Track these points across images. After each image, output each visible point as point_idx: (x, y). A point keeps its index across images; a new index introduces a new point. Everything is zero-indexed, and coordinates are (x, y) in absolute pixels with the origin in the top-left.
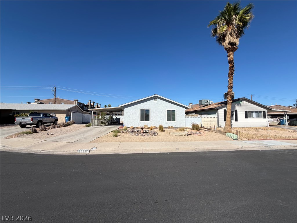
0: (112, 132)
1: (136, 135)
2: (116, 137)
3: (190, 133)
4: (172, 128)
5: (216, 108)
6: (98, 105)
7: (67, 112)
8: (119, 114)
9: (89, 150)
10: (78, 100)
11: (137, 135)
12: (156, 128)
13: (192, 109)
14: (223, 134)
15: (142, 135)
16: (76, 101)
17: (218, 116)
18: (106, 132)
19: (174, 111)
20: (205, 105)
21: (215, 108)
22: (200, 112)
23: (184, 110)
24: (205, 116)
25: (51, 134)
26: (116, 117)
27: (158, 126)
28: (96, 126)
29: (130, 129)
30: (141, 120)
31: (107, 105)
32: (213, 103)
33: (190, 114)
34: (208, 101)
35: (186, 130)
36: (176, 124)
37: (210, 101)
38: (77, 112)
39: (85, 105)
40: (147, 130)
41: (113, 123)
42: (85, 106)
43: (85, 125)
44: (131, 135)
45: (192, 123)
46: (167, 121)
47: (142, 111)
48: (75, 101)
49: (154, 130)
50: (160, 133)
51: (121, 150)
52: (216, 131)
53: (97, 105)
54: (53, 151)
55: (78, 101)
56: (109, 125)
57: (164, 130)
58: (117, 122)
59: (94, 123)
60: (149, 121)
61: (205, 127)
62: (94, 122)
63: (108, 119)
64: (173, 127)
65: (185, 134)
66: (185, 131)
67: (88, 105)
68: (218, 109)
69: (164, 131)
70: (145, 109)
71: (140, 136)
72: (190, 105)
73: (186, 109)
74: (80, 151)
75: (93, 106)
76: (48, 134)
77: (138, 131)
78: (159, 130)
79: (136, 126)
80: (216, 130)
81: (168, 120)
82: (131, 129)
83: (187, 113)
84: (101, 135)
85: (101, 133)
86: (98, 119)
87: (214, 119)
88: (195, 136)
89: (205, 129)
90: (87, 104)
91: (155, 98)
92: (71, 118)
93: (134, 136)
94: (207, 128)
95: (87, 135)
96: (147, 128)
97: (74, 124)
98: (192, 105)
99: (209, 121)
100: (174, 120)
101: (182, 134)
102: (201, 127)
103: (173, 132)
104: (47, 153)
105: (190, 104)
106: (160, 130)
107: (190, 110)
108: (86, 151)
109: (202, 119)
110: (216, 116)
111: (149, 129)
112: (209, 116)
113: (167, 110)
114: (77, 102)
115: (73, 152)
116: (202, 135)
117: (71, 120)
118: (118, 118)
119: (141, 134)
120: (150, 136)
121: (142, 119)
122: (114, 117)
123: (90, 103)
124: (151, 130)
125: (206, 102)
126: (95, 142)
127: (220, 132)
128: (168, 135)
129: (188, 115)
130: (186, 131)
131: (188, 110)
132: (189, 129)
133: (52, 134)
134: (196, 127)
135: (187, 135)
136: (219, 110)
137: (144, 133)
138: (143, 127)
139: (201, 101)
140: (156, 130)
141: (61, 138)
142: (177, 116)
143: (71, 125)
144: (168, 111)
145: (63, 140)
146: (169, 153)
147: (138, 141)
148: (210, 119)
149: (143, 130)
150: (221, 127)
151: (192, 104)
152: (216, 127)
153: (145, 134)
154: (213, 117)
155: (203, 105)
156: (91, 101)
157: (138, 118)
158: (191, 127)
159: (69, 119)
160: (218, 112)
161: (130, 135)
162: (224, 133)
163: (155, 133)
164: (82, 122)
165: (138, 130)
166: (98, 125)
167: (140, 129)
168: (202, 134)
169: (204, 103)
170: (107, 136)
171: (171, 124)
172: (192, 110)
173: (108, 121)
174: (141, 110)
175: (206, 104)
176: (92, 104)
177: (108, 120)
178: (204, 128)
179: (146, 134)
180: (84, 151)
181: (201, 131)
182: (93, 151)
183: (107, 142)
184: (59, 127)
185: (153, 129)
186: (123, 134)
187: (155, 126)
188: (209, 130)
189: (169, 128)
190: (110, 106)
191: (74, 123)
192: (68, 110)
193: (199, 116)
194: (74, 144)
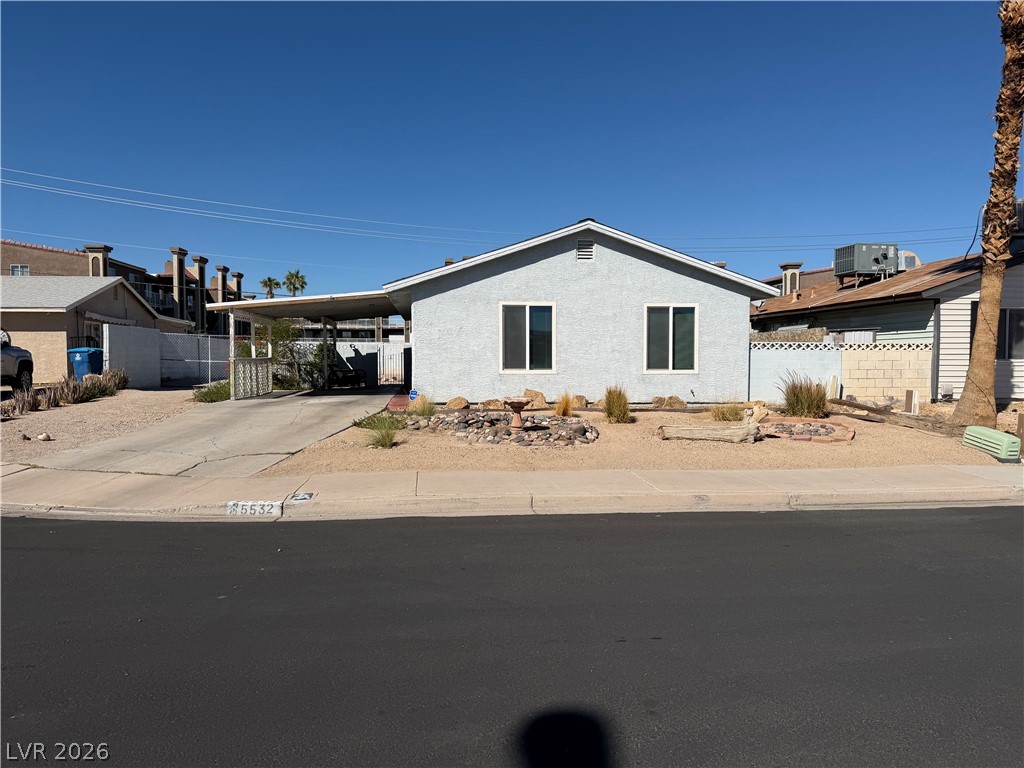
0: (355, 424)
1: (490, 438)
2: (389, 451)
3: (772, 431)
4: (677, 406)
5: (924, 295)
6: (229, 275)
7: (79, 324)
8: (370, 335)
9: (279, 503)
10: (107, 249)
11: (492, 442)
12: (588, 405)
13: (795, 300)
14: (951, 434)
15: (520, 440)
16: (100, 256)
17: (937, 338)
18: (330, 428)
19: (685, 314)
20: (872, 278)
21: (920, 293)
22: (836, 318)
23: (742, 306)
24: (866, 337)
25: (41, 437)
26: (356, 351)
27: (598, 396)
28: (251, 398)
29: (453, 411)
30: (506, 365)
31: (281, 279)
32: (918, 262)
33: (783, 330)
34: (891, 254)
35: (749, 412)
36: (694, 386)
37: (902, 254)
38: (124, 321)
39: (150, 279)
40: (543, 417)
41: (342, 382)
42: (149, 286)
43: (189, 393)
44: (460, 439)
45: (790, 383)
46: (649, 366)
47: (512, 314)
48: (91, 255)
49: (577, 416)
50: (611, 431)
51: (428, 502)
52: (917, 419)
53: (220, 274)
54: (109, 511)
55: (110, 255)
56: (317, 392)
57: (632, 414)
58: (360, 378)
59: (241, 381)
60: (549, 366)
61: (860, 400)
62: (241, 375)
63: (311, 358)
64: (682, 403)
65: (745, 431)
66: (746, 420)
67: (170, 280)
68: (937, 301)
69: (633, 420)
70: (528, 304)
71: (510, 446)
72: (789, 272)
73: (758, 303)
74: (239, 509)
75: (194, 281)
76: (26, 438)
77: (492, 423)
78: (603, 415)
79: (478, 396)
80: (916, 411)
81: (656, 360)
82: (458, 411)
83: (763, 323)
84: (309, 441)
85: (304, 429)
86: (263, 360)
87: (911, 355)
88: (796, 444)
89: (858, 412)
90: (163, 273)
91: (583, 241)
92: (106, 356)
93: (480, 442)
94: (870, 405)
95: (228, 440)
96: (536, 404)
97: (124, 388)
98: (797, 271)
99: (887, 366)
100: (685, 360)
101: (728, 432)
102: (839, 402)
103: (678, 423)
105: (785, 268)
106: (610, 414)
107: (784, 307)
108: (266, 509)
109: (844, 353)
110: (926, 336)
111: (550, 413)
112: (885, 338)
113: (651, 310)
114: (105, 260)
116: (837, 440)
117: (106, 366)
118: (364, 354)
119: (513, 436)
120: (562, 443)
121: (512, 360)
122: (345, 349)
123: (181, 264)
124: (565, 413)
125: (877, 261)
126: (287, 473)
127: (936, 424)
128: (656, 438)
129: (765, 334)
130: (752, 419)
131: (773, 307)
132: (766, 411)
133: (48, 439)
134: (805, 402)
135: (756, 440)
136: (942, 306)
137: (527, 429)
138: (524, 400)
139: (845, 253)
140: (587, 418)
141: (106, 458)
142: (705, 338)
143: (112, 394)
144: (656, 314)
145: (123, 464)
146: (658, 514)
147: (504, 464)
148: (893, 353)
149: (524, 414)
150: (948, 398)
151: (797, 266)
152: (916, 400)
153: (534, 435)
154: (907, 342)
155: (860, 275)
156: (182, 253)
157: (489, 355)
158: (780, 400)
159: (95, 363)
160: (938, 316)
161: (454, 441)
162: (956, 431)
163: (585, 431)
164: (162, 380)
165: (494, 415)
166: (261, 392)
167: (502, 413)
168: (838, 432)
169: (863, 264)
170: (343, 445)
171: (670, 382)
172: (793, 304)
173: (310, 373)
174: (506, 308)
175: (875, 268)
176: (193, 270)
177: (311, 364)
178: (851, 403)
179: (540, 433)
180: (258, 509)
181: (832, 418)
182: (302, 505)
183: (349, 473)
184: (57, 405)
185: (571, 412)
186: (420, 436)
187: (581, 398)
188: (878, 414)
189: (659, 404)
190: (296, 282)
191: (124, 384)
192: (78, 311)
193: (829, 339)
194: (186, 480)
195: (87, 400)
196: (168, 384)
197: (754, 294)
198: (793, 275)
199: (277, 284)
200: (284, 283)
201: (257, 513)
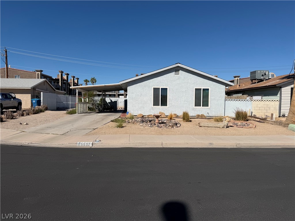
0: (112, 121)
1: (150, 125)
2: (121, 129)
3: (231, 125)
4: (203, 117)
6: (75, 78)
7: (34, 92)
8: (114, 96)
9: (91, 143)
10: (41, 71)
11: (150, 127)
12: (177, 117)
13: (238, 87)
15: (158, 126)
16: (39, 73)
17: (281, 98)
18: (105, 122)
19: (206, 91)
20: (261, 80)
21: (276, 85)
22: (250, 92)
23: (223, 88)
24: (259, 98)
25: (25, 123)
26: (111, 100)
27: (180, 114)
28: (82, 113)
29: (139, 118)
30: (154, 105)
31: (89, 80)
32: (275, 76)
33: (235, 95)
34: (267, 73)
35: (225, 119)
36: (209, 111)
37: (270, 74)
38: (46, 91)
39: (53, 79)
40: (165, 120)
41: (107, 109)
42: (53, 81)
43: (65, 112)
44: (141, 126)
45: (237, 110)
46: (195, 106)
47: (156, 90)
48: (37, 73)
49: (174, 120)
50: (185, 125)
51: (133, 143)
52: (274, 122)
53: (72, 78)
54: (44, 144)
55: (42, 73)
56: (100, 112)
57: (190, 119)
58: (112, 108)
59: (79, 109)
60: (166, 105)
61: (257, 116)
63: (98, 102)
64: (205, 116)
65: (224, 125)
66: (224, 121)
67: (58, 80)
68: (281, 87)
69: (191, 121)
70: (161, 87)
71: (155, 128)
72: (236, 78)
73: (227, 88)
74: (81, 144)
75: (65, 80)
76: (21, 124)
77: (150, 121)
78: (182, 119)
79: (146, 114)
80: (274, 120)
81: (197, 104)
83: (229, 93)
84: (99, 126)
85: (97, 122)
87: (273, 103)
88: (239, 129)
89: (257, 120)
90: (57, 78)
91: (177, 70)
92: (42, 101)
93: (147, 127)
94: (260, 117)
95: (76, 125)
96: (163, 116)
97: (47, 110)
98: (239, 78)
99: (265, 106)
100: (206, 104)
101: (219, 125)
102: (251, 117)
103: (204, 122)
104: (37, 145)
105: (235, 77)
106: (184, 119)
107: (235, 89)
108: (88, 144)
109: (253, 102)
110: (277, 98)
111: (167, 119)
112: (265, 98)
113: (196, 89)
114: (41, 74)
115: (71, 145)
116: (251, 128)
117: (42, 104)
118: (113, 101)
119: (156, 125)
120: (170, 127)
121: (156, 103)
122: (108, 100)
123: (62, 75)
124: (171, 119)
125: (263, 75)
126: (93, 134)
127: (280, 123)
128: (198, 126)
129: (229, 97)
130: (226, 121)
131: (232, 89)
132: (230, 119)
133: (27, 124)
134: (241, 116)
135: (227, 127)
136: (282, 89)
137: (160, 123)
138: (159, 115)
139: (253, 73)
140: (177, 120)
141: (42, 129)
142: (212, 97)
143: (43, 112)
144: (198, 91)
145: (48, 131)
146: (199, 148)
147: (154, 133)
148: (267, 103)
149: (159, 119)
150: (284, 116)
151: (239, 77)
152: (274, 116)
153: (162, 125)
154: (272, 99)
155: (257, 80)
156: (62, 72)
157: (149, 102)
158: (234, 116)
159: (39, 103)
160: (281, 92)
161: (139, 126)
162: (286, 126)
163: (177, 124)
164: (57, 108)
165: (151, 119)
166: (85, 112)
167: (153, 118)
168: (251, 125)
169: (259, 76)
170: (108, 127)
171: (201, 110)
172: (238, 88)
173: (98, 107)
174: (154, 88)
175: (262, 78)
176: (65, 77)
177: (98, 104)
178: (255, 117)
179: (164, 124)
180: (86, 144)
181: (249, 121)
182: (98, 143)
183: (110, 135)
184: (29, 115)
185: (173, 118)
186: (130, 125)
187: (175, 114)
188: (263, 120)
189: (198, 117)
190: (94, 81)
191: (47, 109)
192: (34, 88)
193: (248, 98)
194: (65, 136)
195: (37, 113)
196: (58, 109)
197: (226, 85)
198: (237, 79)
199: (88, 81)
200: (90, 81)
201: (85, 145)
